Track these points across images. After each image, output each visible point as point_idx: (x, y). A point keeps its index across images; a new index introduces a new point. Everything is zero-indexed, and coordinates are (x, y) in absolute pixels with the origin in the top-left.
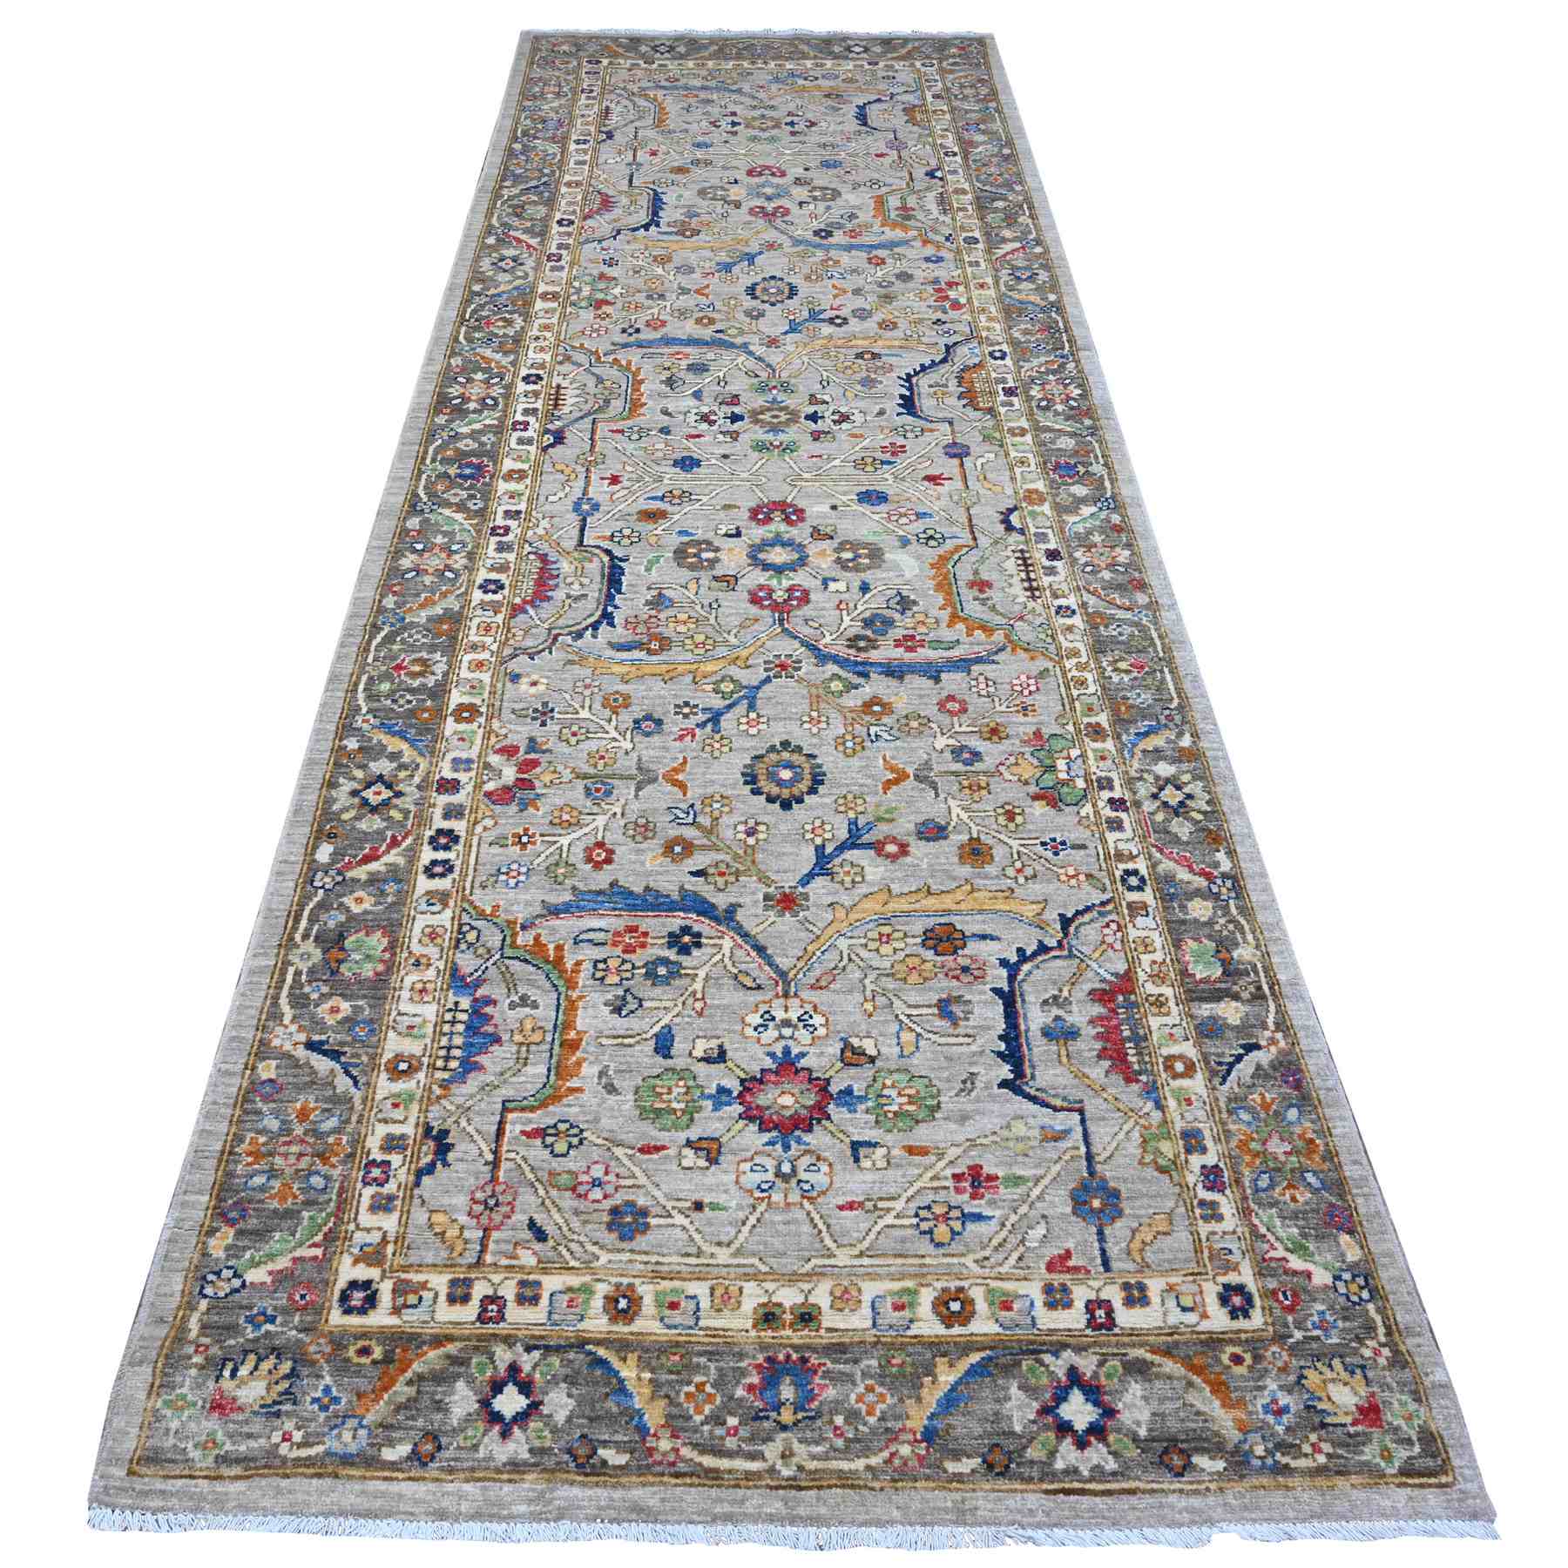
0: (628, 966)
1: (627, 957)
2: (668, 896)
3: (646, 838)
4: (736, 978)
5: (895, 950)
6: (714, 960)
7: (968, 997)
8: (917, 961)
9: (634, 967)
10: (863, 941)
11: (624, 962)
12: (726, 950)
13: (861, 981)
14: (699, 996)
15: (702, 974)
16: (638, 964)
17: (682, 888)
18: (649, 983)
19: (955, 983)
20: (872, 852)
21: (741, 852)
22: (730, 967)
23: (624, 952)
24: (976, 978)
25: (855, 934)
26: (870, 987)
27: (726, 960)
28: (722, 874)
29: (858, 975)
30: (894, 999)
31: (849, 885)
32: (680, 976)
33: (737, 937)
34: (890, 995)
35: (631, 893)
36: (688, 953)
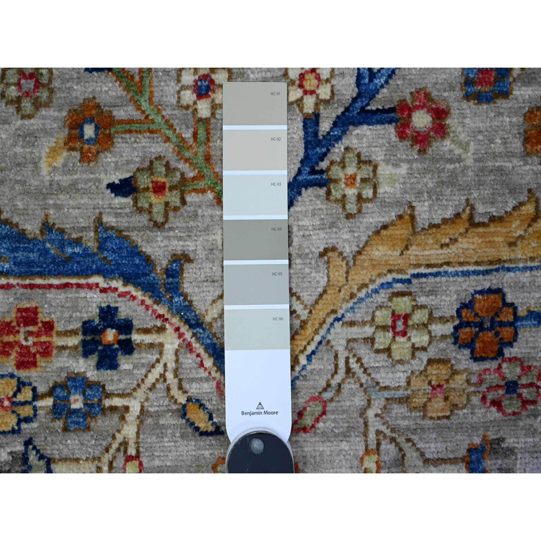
0: (26, 394)
1: (23, 374)
2: (78, 242)
3: (38, 105)
4: (183, 412)
5: (415, 349)
6: (152, 378)
7: (510, 442)
8: (443, 371)
9: (36, 397)
10: (368, 331)
11: (21, 384)
12: (169, 357)
13: (363, 413)
14: (132, 451)
15: (135, 407)
16: (42, 389)
17: (99, 221)
18: (59, 424)
19: (494, 413)
20: (391, 130)
21: (188, 135)
22: (175, 392)
23: (20, 365)
24: (525, 403)
25: (358, 317)
26: (375, 425)
27: (170, 375)
28: (159, 189)
29: (359, 401)
30: (406, 446)
31: (352, 207)
32: (104, 411)
33: (184, 329)
34: (401, 440)
35: (21, 236)
36: (114, 366)
